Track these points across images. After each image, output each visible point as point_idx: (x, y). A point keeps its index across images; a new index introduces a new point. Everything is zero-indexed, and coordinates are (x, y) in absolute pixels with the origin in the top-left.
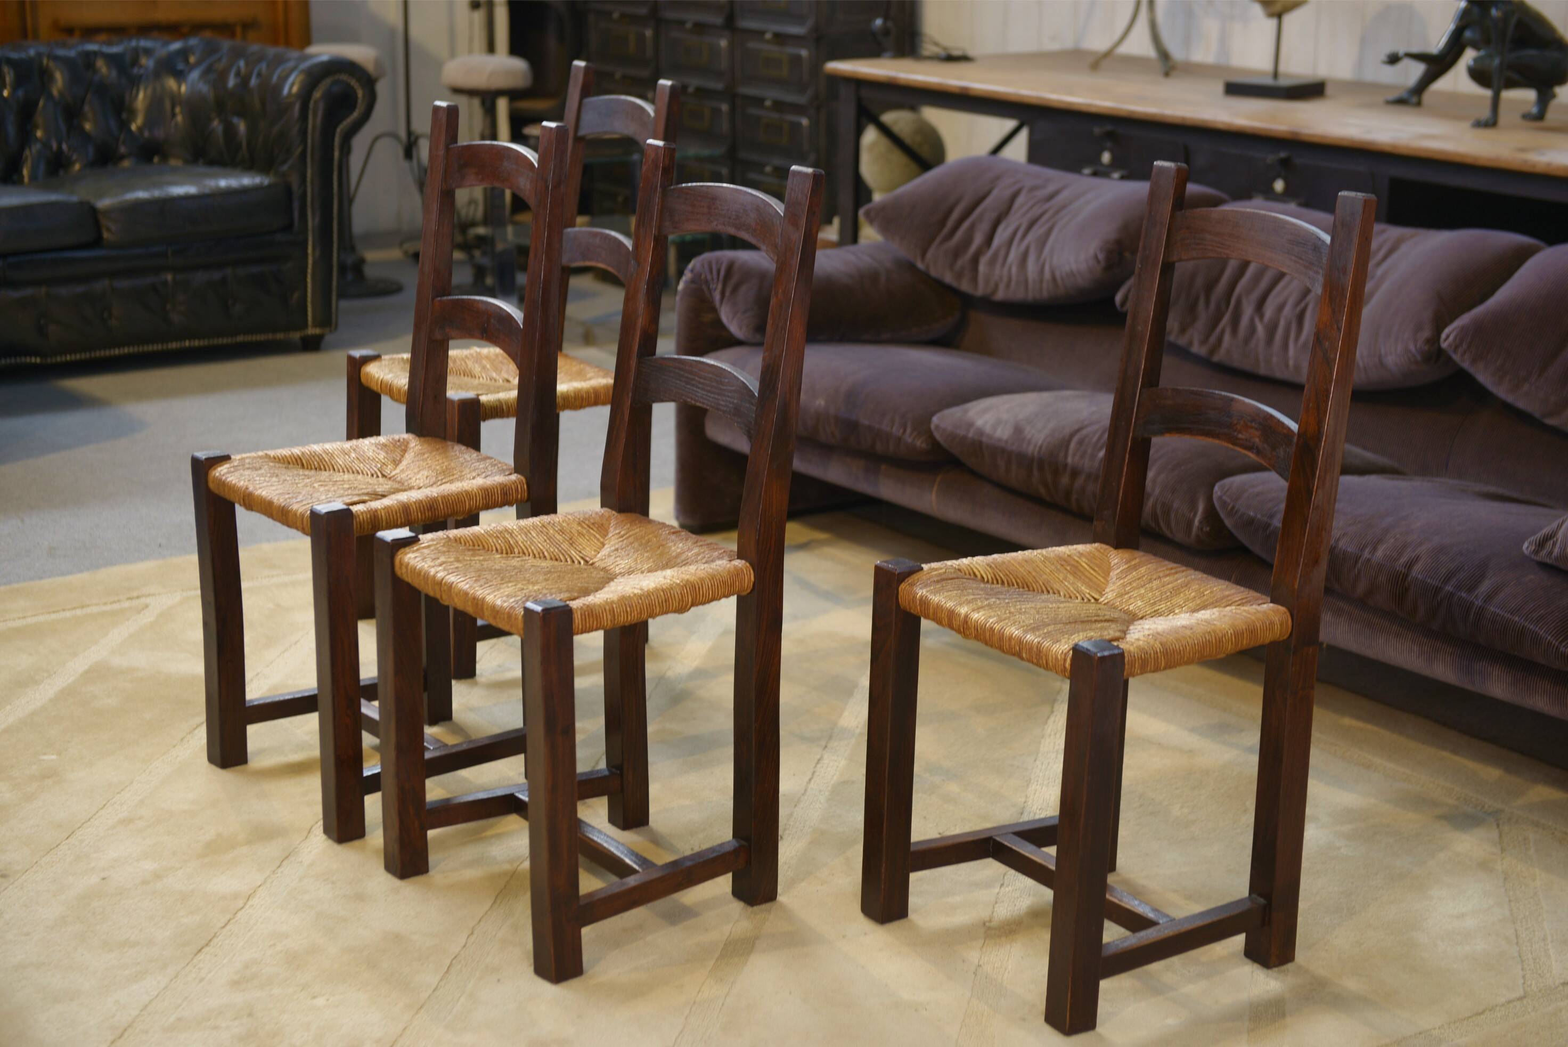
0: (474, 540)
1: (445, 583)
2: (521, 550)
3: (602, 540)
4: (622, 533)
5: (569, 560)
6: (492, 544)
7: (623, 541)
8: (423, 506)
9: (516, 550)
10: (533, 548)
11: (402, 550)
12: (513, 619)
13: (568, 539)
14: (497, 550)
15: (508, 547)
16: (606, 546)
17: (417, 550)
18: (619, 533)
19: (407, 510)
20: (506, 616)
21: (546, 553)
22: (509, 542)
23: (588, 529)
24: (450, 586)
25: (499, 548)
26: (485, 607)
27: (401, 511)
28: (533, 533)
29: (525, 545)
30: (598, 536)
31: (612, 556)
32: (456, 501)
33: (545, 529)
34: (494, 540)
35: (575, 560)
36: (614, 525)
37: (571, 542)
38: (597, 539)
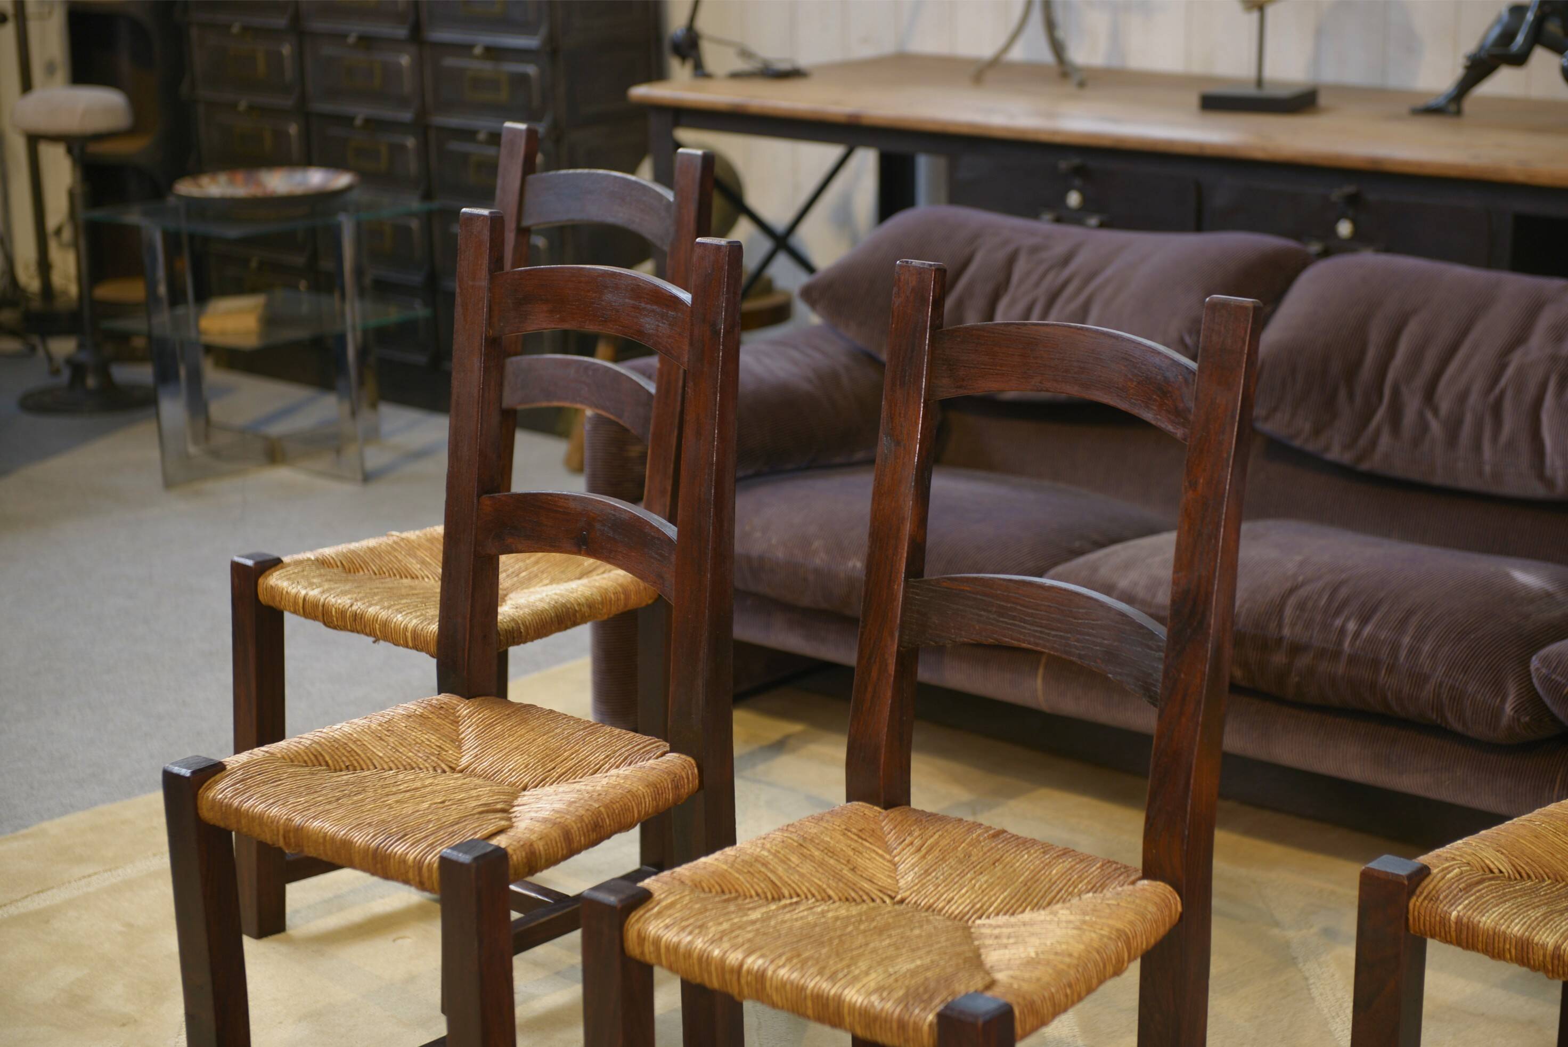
3: (888, 857)
5: (865, 897)
6: (749, 886)
7: (924, 857)
8: (587, 825)
9: (785, 891)
10: (807, 884)
11: (634, 917)
12: (910, 1030)
13: (844, 862)
14: (758, 895)
15: (771, 888)
16: (902, 868)
17: (659, 914)
18: (912, 843)
19: (568, 837)
21: (831, 893)
22: (769, 878)
23: (860, 840)
25: (760, 891)
27: (562, 839)
28: (793, 859)
29: (794, 882)
30: (880, 852)
31: (925, 884)
32: (622, 809)
33: (805, 850)
34: (748, 879)
35: (874, 897)
36: (892, 830)
37: (852, 867)
38: (882, 856)
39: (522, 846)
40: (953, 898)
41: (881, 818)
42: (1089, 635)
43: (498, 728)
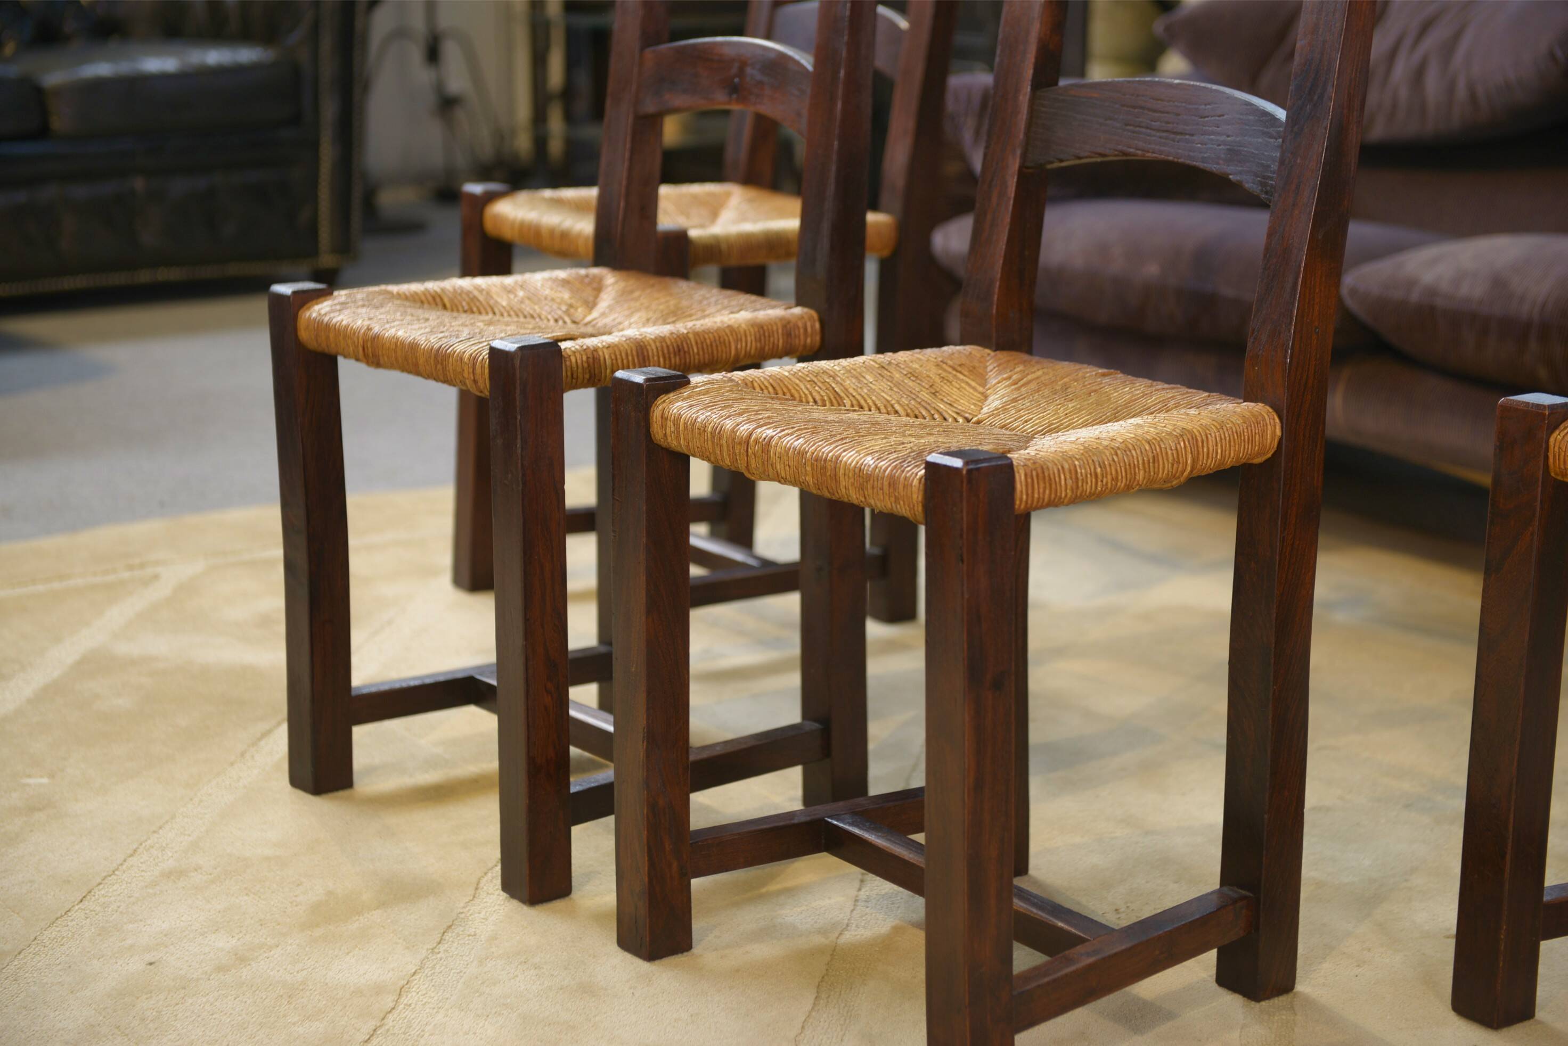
0: (775, 385)
1: (756, 441)
2: (855, 402)
3: (981, 389)
4: (1015, 377)
5: (936, 416)
6: (807, 392)
7: (1018, 389)
8: (668, 347)
9: (847, 401)
10: (874, 398)
11: (663, 397)
12: (901, 487)
13: (927, 387)
14: (815, 402)
15: (832, 397)
16: (991, 399)
17: (689, 397)
18: (1010, 378)
19: (643, 353)
20: (886, 483)
21: (897, 407)
22: (833, 388)
23: (954, 372)
24: (767, 445)
25: (818, 398)
26: (842, 471)
27: (634, 353)
28: (868, 377)
29: (860, 395)
30: (973, 384)
31: (1006, 409)
32: (715, 340)
33: (886, 372)
34: (808, 386)
35: (947, 416)
36: (994, 368)
37: (933, 391)
38: (974, 388)
39: (585, 350)
40: (1031, 419)
41: (988, 358)
42: (1213, 133)
43: (637, 294)
